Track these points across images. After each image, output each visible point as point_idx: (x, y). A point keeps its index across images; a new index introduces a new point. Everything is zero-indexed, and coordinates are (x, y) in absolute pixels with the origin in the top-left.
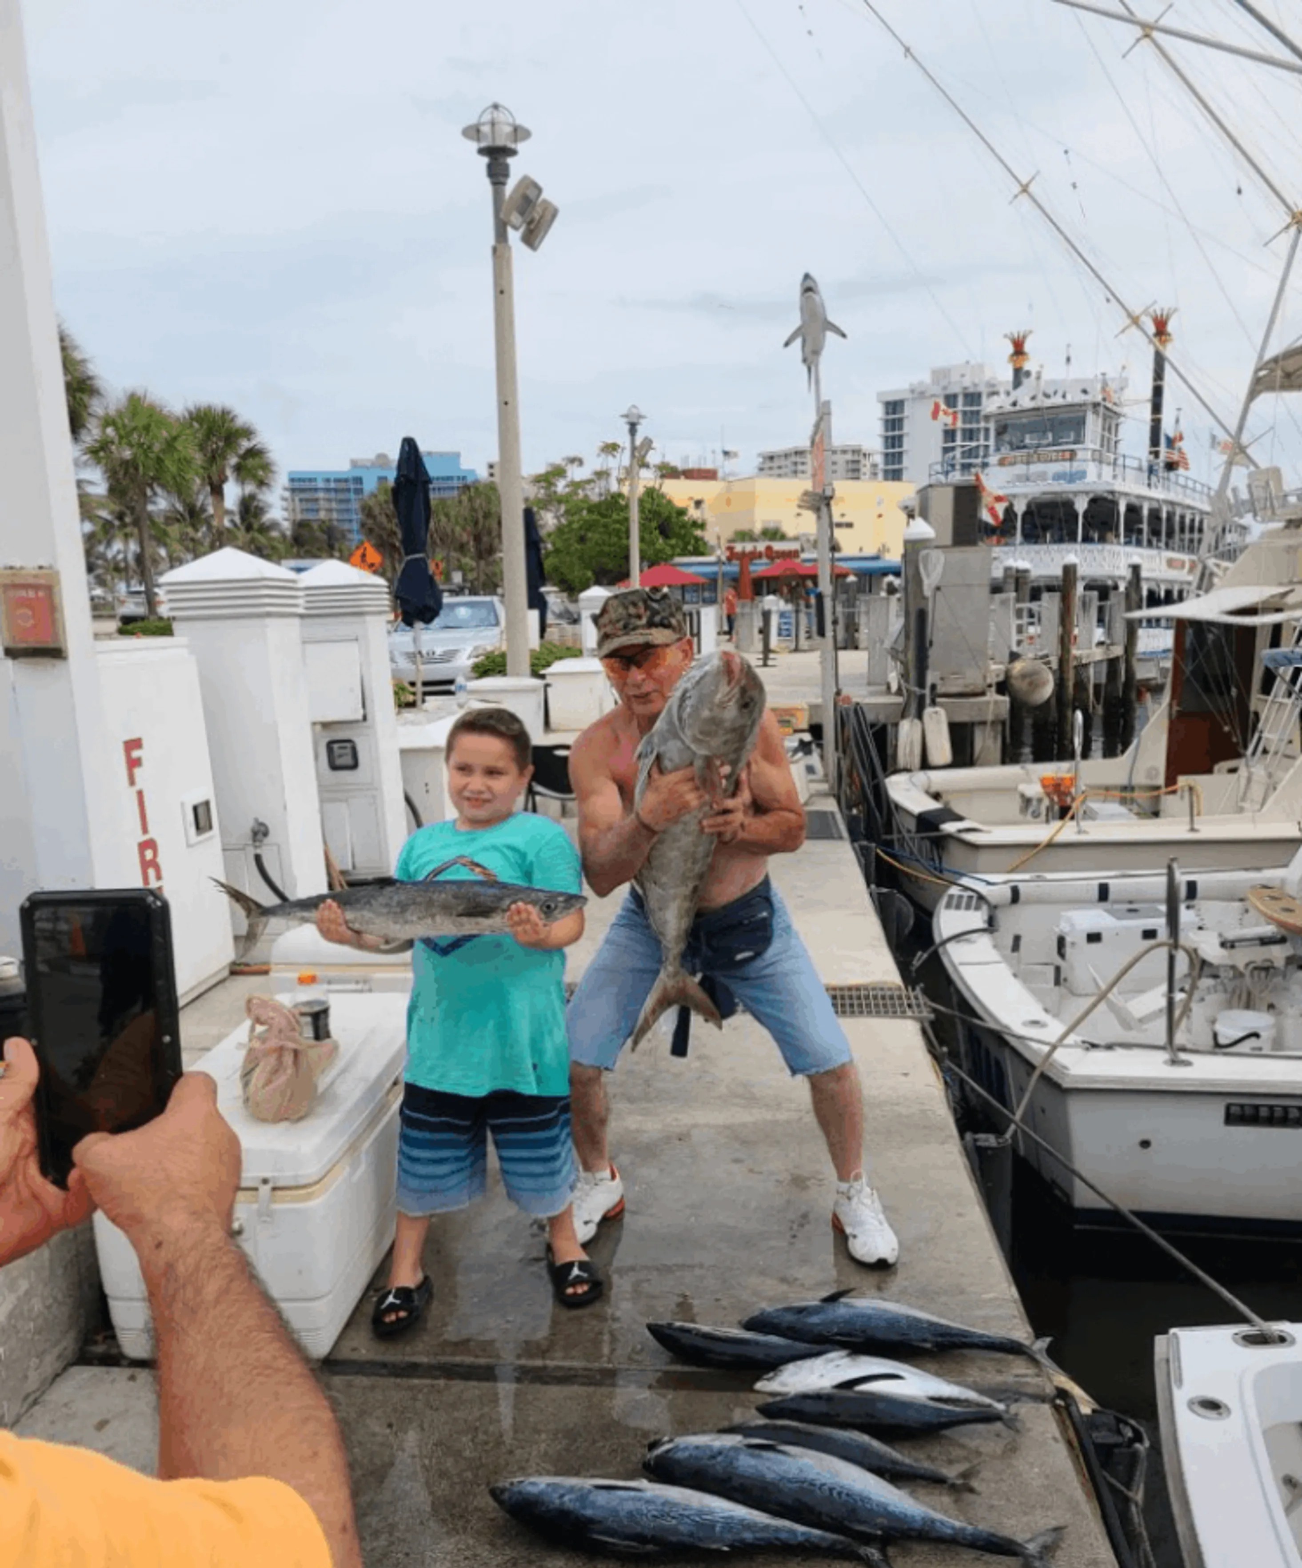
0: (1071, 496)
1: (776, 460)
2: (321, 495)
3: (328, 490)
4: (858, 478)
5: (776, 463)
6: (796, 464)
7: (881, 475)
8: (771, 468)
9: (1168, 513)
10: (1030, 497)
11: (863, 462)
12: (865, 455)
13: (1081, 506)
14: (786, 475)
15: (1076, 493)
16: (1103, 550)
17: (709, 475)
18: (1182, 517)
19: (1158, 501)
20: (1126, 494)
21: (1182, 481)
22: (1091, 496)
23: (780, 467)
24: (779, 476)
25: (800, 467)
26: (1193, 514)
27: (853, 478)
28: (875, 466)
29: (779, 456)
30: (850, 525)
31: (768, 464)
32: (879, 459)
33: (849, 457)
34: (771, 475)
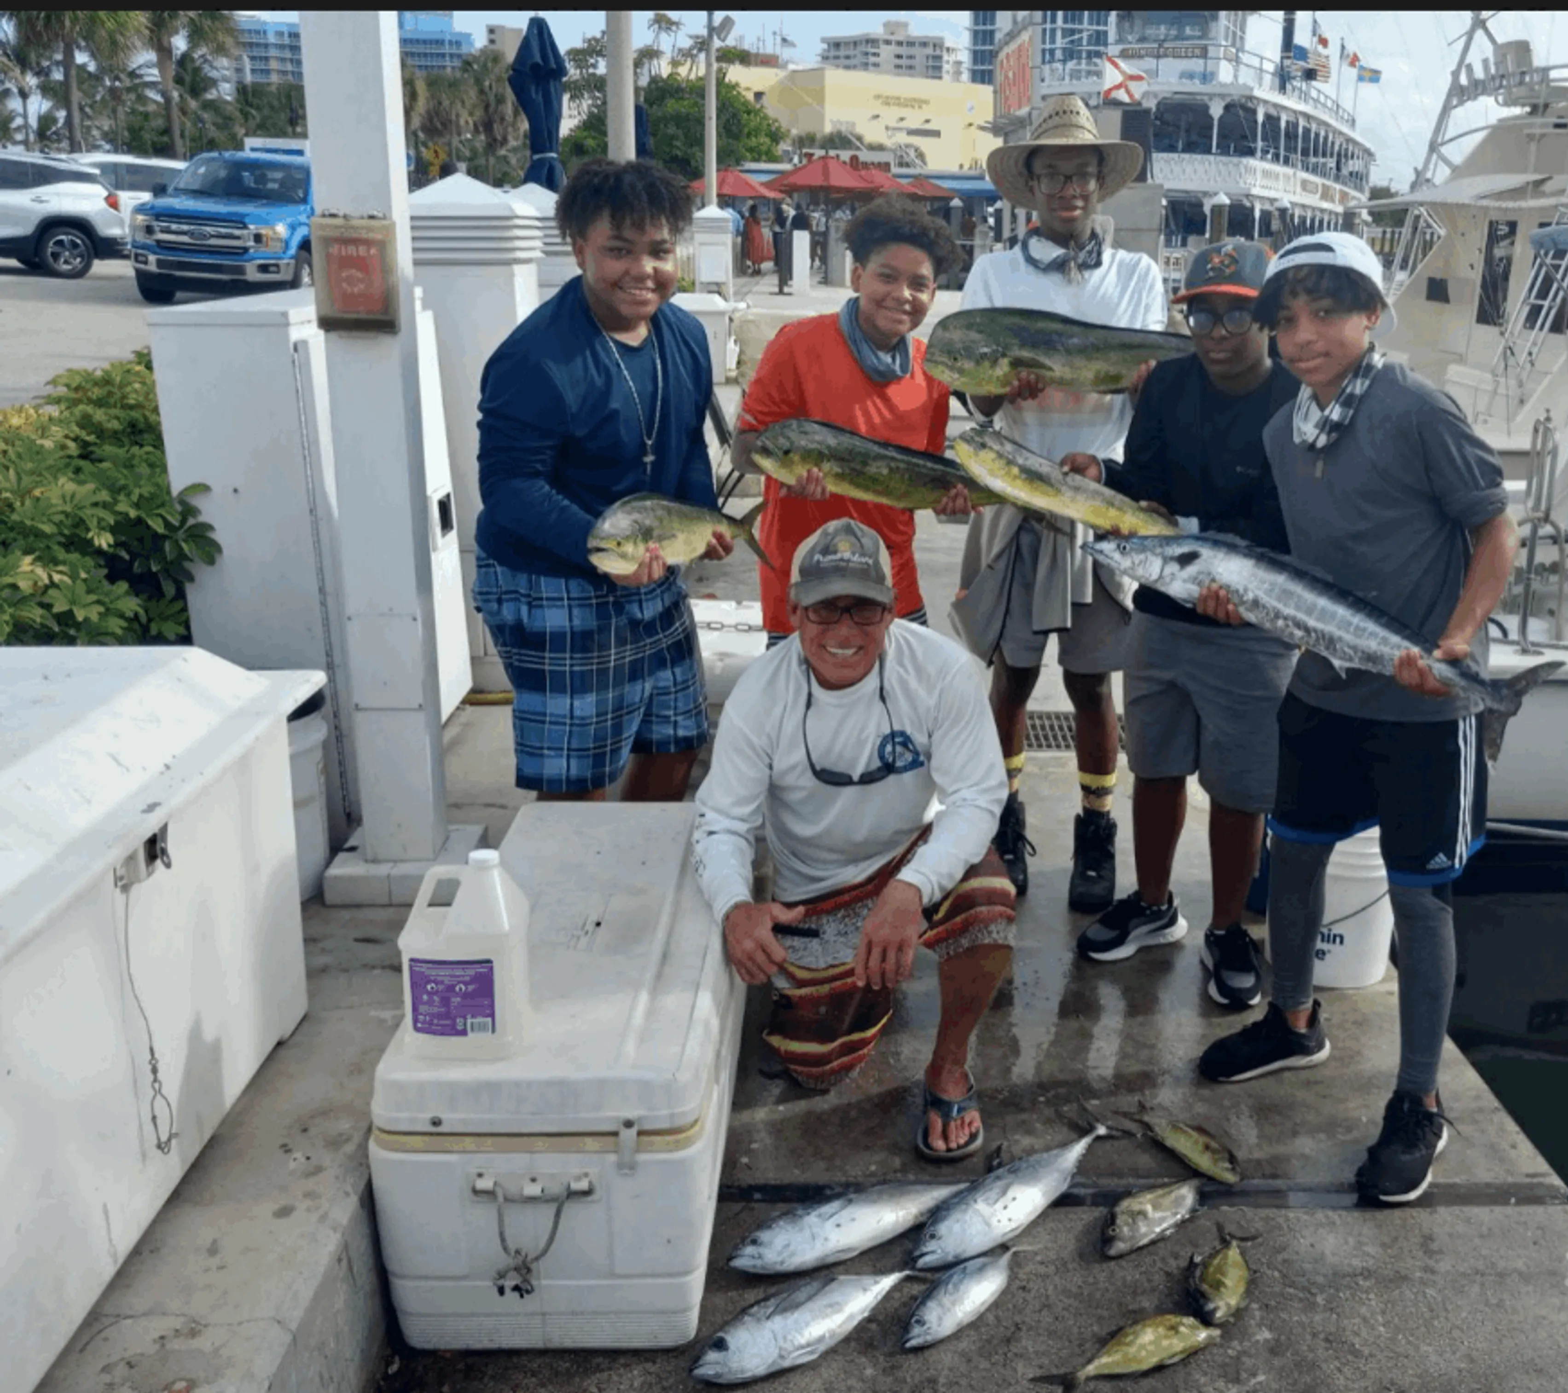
0: (1206, 98)
1: (842, 47)
2: (273, 52)
3: (282, 47)
4: (940, 78)
5: (842, 52)
6: (867, 54)
7: (965, 76)
8: (837, 57)
9: (1304, 128)
10: (1160, 97)
11: (946, 57)
12: (948, 49)
13: (1216, 111)
14: (854, 67)
15: (1211, 96)
16: (1237, 165)
17: (769, 61)
18: (1317, 135)
19: (1295, 112)
20: (1266, 102)
21: (1314, 94)
22: (1228, 100)
23: (847, 57)
24: (847, 67)
25: (872, 59)
26: (1327, 132)
27: (934, 77)
28: (959, 63)
29: (847, 44)
30: (936, 134)
31: (833, 53)
32: (965, 57)
33: (929, 51)
34: (838, 66)
